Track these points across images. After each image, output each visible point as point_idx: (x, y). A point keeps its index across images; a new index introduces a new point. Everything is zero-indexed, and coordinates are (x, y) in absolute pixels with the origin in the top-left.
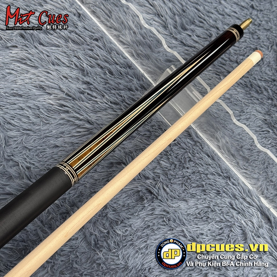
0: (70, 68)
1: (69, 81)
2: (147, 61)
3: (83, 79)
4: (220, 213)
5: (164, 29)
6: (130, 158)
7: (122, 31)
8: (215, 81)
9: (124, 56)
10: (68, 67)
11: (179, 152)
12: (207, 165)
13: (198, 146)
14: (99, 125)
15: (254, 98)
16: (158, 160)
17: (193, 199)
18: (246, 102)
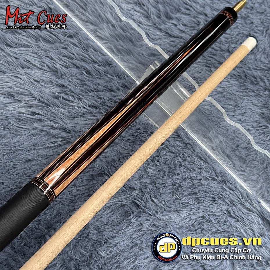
0: (41, 70)
1: (41, 85)
2: (128, 57)
3: (57, 82)
4: (216, 222)
5: (147, 20)
6: (113, 168)
7: (100, 24)
8: (206, 74)
9: (103, 52)
10: (40, 69)
11: (167, 157)
12: (199, 169)
13: (189, 149)
14: (77, 133)
15: (249, 90)
16: (145, 168)
17: (185, 209)
18: (241, 95)
